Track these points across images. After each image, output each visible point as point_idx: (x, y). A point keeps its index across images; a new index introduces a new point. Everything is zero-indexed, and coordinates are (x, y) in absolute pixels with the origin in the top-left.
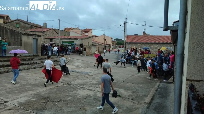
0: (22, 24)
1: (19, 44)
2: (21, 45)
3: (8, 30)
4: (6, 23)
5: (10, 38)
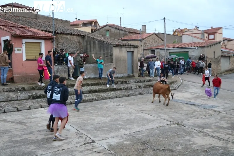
0: (113, 30)
1: (109, 61)
2: (112, 62)
3: (96, 42)
4: (94, 31)
5: (98, 52)
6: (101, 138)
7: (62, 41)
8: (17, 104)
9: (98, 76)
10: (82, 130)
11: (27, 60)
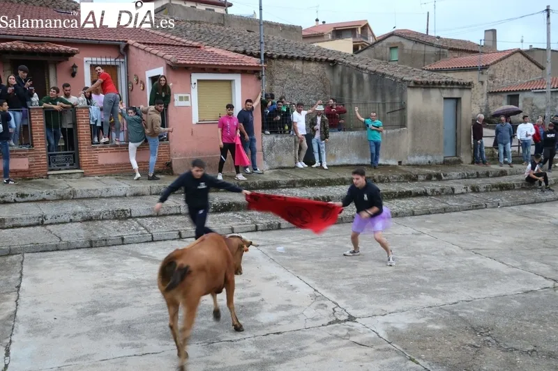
0: (409, 45)
1: (397, 122)
2: (403, 125)
3: (365, 76)
4: (360, 48)
5: (369, 101)
6: (371, 313)
7: (283, 77)
8: (179, 222)
9: (367, 161)
10: (325, 288)
11: (201, 122)
